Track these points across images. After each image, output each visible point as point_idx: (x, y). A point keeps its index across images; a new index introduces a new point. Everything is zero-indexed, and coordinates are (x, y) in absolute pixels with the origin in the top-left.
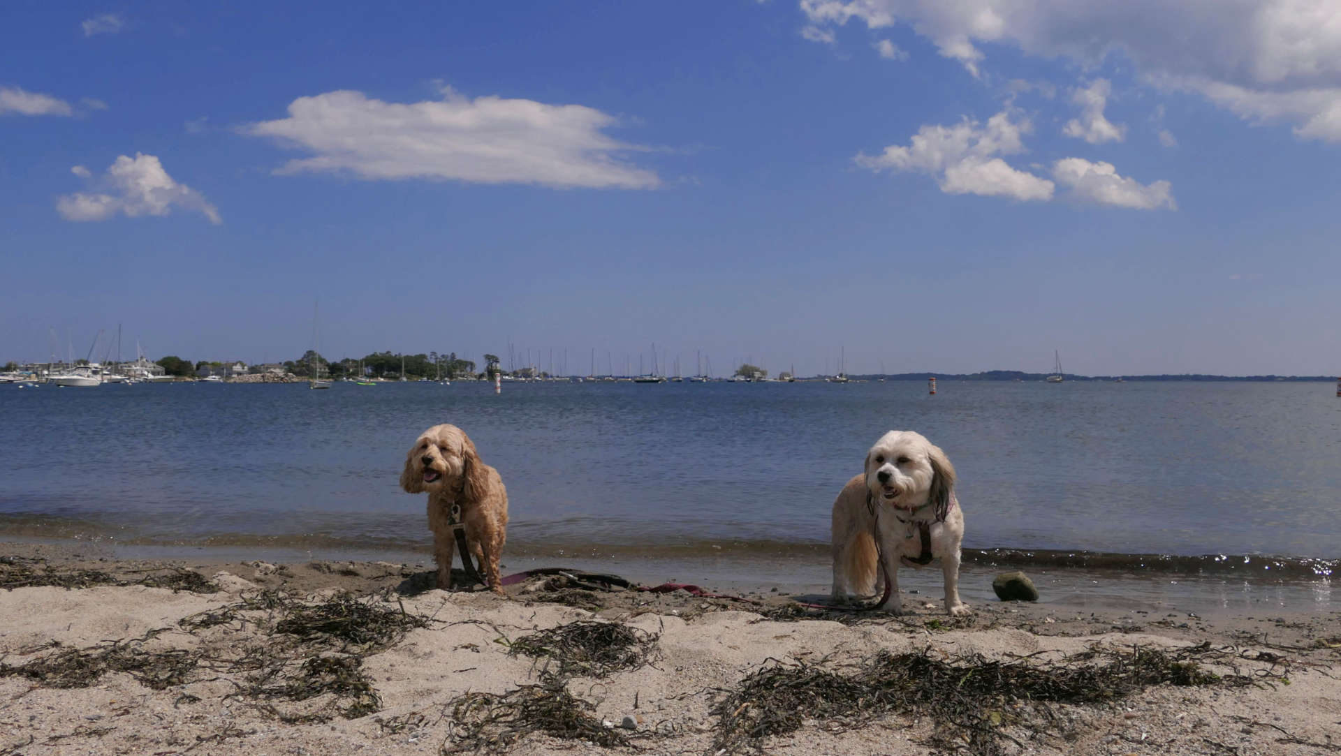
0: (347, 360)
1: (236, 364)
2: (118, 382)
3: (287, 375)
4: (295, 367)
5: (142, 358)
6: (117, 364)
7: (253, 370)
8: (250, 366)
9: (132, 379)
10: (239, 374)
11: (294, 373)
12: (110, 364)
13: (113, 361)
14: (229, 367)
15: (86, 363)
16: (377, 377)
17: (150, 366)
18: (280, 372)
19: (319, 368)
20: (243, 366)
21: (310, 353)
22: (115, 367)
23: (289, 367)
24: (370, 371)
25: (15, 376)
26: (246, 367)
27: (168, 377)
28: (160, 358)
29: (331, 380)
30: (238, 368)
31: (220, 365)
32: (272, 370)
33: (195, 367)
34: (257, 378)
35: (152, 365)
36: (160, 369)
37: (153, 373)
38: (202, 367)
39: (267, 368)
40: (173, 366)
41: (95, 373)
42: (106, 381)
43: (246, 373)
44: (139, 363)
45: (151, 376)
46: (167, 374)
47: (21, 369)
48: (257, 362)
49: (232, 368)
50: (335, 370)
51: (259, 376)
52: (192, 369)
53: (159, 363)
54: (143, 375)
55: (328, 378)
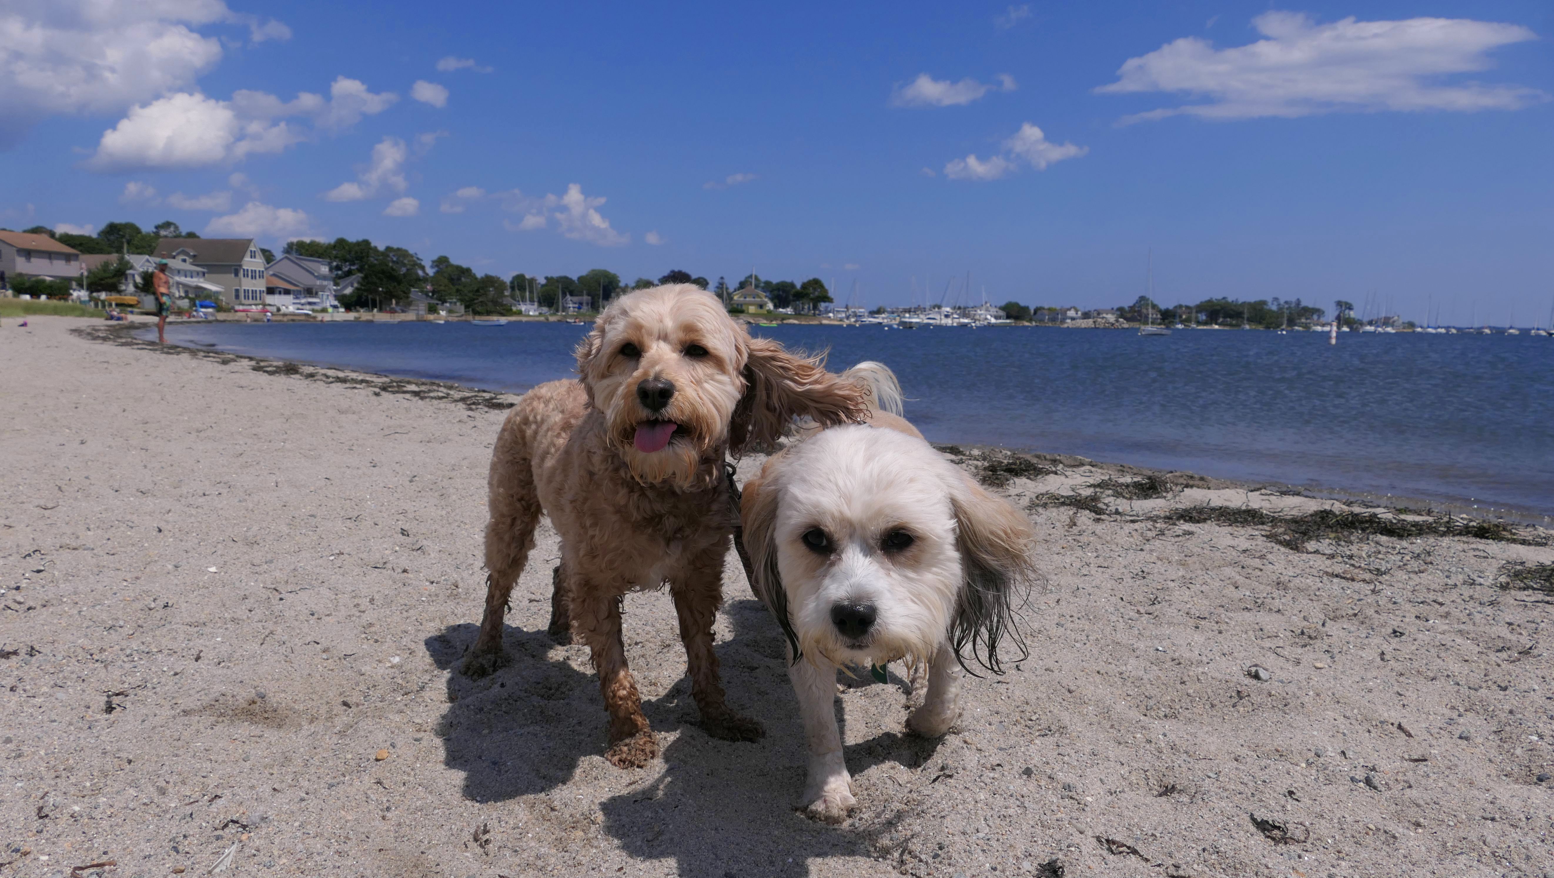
0: (1181, 306)
1: (1069, 309)
2: (965, 325)
3: (1117, 321)
4: (1126, 312)
5: (986, 303)
6: (965, 308)
7: (1086, 315)
8: (1083, 310)
9: (977, 322)
10: (1073, 319)
11: (1125, 319)
12: (959, 308)
13: (962, 306)
14: (1064, 312)
15: (939, 307)
16: (1211, 324)
17: (993, 311)
18: (1111, 318)
19: (1151, 314)
20: (1077, 311)
21: (1142, 298)
22: (963, 311)
23: (1121, 312)
24: (1204, 318)
25: (883, 318)
26: (1079, 313)
27: (1008, 321)
28: (1003, 303)
29: (1163, 326)
30: (1071, 313)
31: (1055, 309)
32: (1104, 315)
33: (1032, 312)
34: (1089, 323)
35: (995, 310)
36: (1002, 313)
37: (996, 318)
38: (1039, 313)
39: (1099, 314)
40: (1014, 311)
41: (947, 316)
42: (955, 324)
43: (1080, 318)
44: (984, 307)
45: (993, 321)
46: (1008, 317)
47: (888, 312)
48: (1090, 307)
49: (1066, 313)
50: (1168, 316)
51: (1091, 321)
52: (1029, 314)
53: (1002, 308)
54: (986, 319)
55: (1160, 324)
